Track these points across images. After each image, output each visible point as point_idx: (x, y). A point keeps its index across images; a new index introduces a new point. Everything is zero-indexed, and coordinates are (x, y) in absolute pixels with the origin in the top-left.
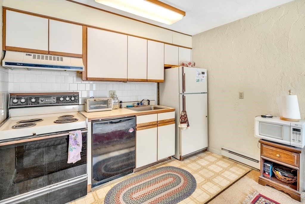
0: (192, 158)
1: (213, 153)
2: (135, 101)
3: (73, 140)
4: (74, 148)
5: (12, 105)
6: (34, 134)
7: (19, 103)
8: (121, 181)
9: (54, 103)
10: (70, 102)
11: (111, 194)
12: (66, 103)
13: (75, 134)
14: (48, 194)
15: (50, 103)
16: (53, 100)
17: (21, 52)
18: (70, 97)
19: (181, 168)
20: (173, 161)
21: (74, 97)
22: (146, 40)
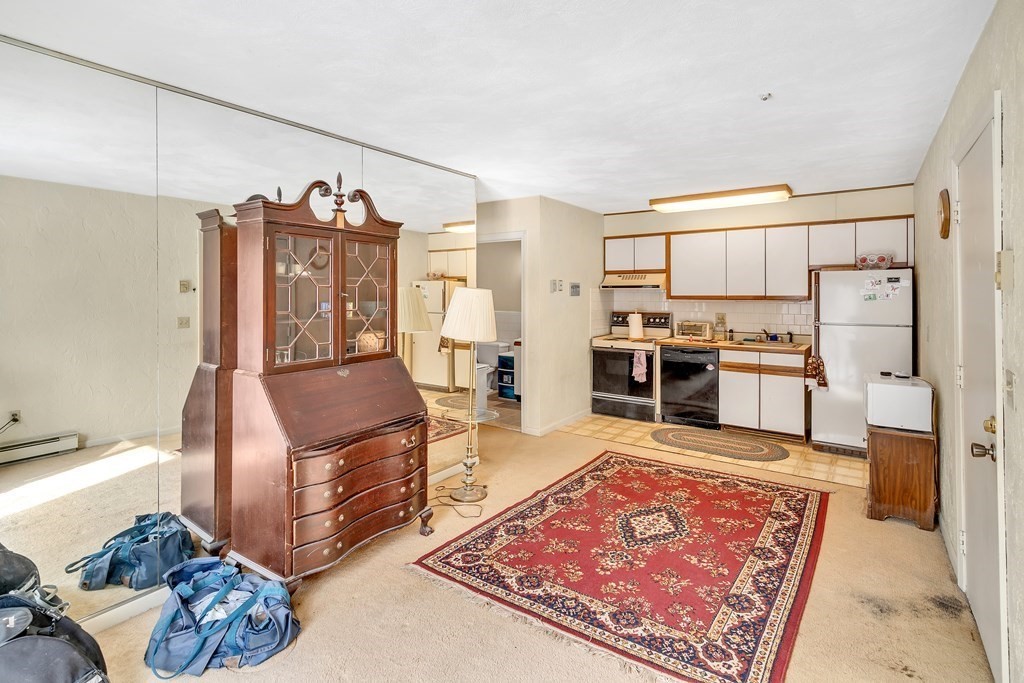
5: (611, 323)
10: (660, 324)
12: (656, 325)
17: (616, 275)
18: (660, 319)
20: (801, 444)
21: (665, 319)
22: (763, 229)
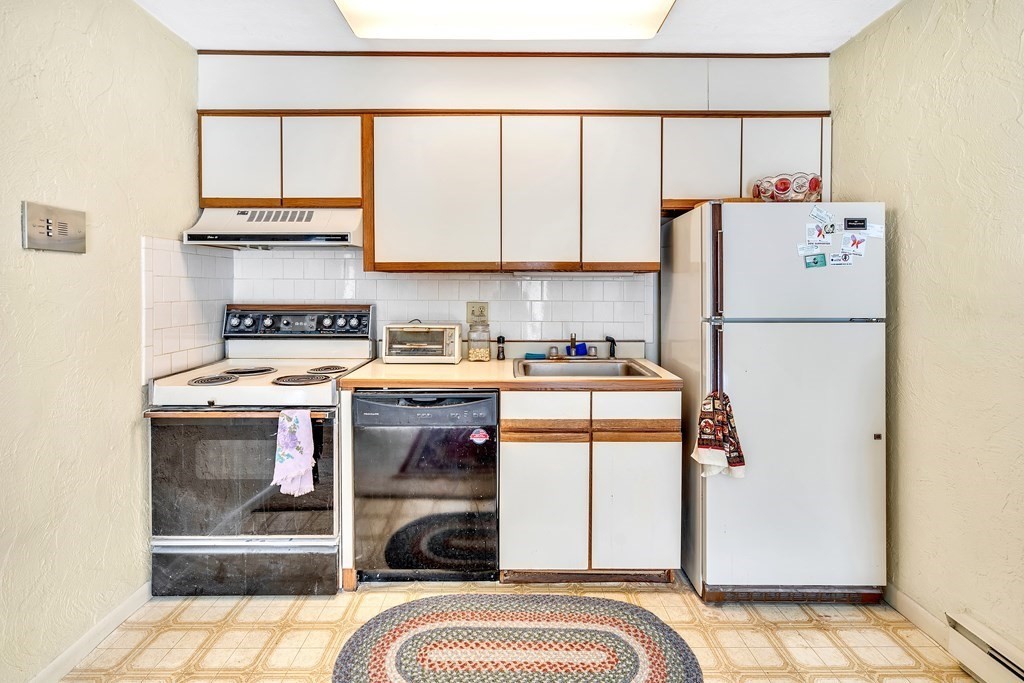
0: (769, 613)
1: (915, 627)
2: (560, 339)
3: (286, 433)
4: (288, 455)
5: (230, 332)
6: (211, 404)
7: (242, 327)
8: (444, 594)
9: (310, 332)
10: (347, 331)
11: (387, 621)
12: (339, 332)
13: (294, 418)
14: (243, 554)
15: (303, 332)
16: (309, 324)
17: (230, 207)
18: (348, 318)
19: (683, 634)
20: (675, 591)
21: (359, 318)
22: (578, 118)
